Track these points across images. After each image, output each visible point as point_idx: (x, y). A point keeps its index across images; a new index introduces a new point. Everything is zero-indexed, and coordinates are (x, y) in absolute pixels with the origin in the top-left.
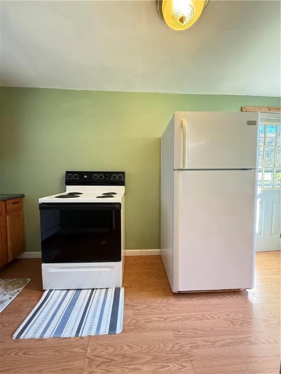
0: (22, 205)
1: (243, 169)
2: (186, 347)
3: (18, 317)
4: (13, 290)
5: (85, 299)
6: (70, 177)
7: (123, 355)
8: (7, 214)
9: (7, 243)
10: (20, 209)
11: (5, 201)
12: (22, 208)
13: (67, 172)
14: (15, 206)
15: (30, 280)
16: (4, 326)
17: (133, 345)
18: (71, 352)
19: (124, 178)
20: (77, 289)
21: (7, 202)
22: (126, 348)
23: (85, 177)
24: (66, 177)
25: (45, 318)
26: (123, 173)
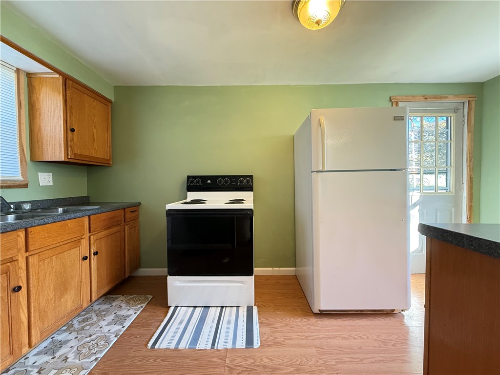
0: (138, 214)
1: (391, 170)
2: (331, 362)
3: (147, 330)
4: (136, 306)
5: (215, 316)
6: (192, 182)
7: (263, 366)
8: (126, 224)
9: (125, 256)
10: (136, 219)
11: (124, 209)
12: (138, 218)
13: (189, 177)
14: (133, 215)
15: (151, 297)
16: (136, 337)
17: (272, 358)
18: (209, 361)
19: (252, 182)
20: (205, 307)
21: (126, 210)
22: (266, 360)
23: (209, 181)
24: (188, 183)
25: (176, 331)
26: (251, 177)
